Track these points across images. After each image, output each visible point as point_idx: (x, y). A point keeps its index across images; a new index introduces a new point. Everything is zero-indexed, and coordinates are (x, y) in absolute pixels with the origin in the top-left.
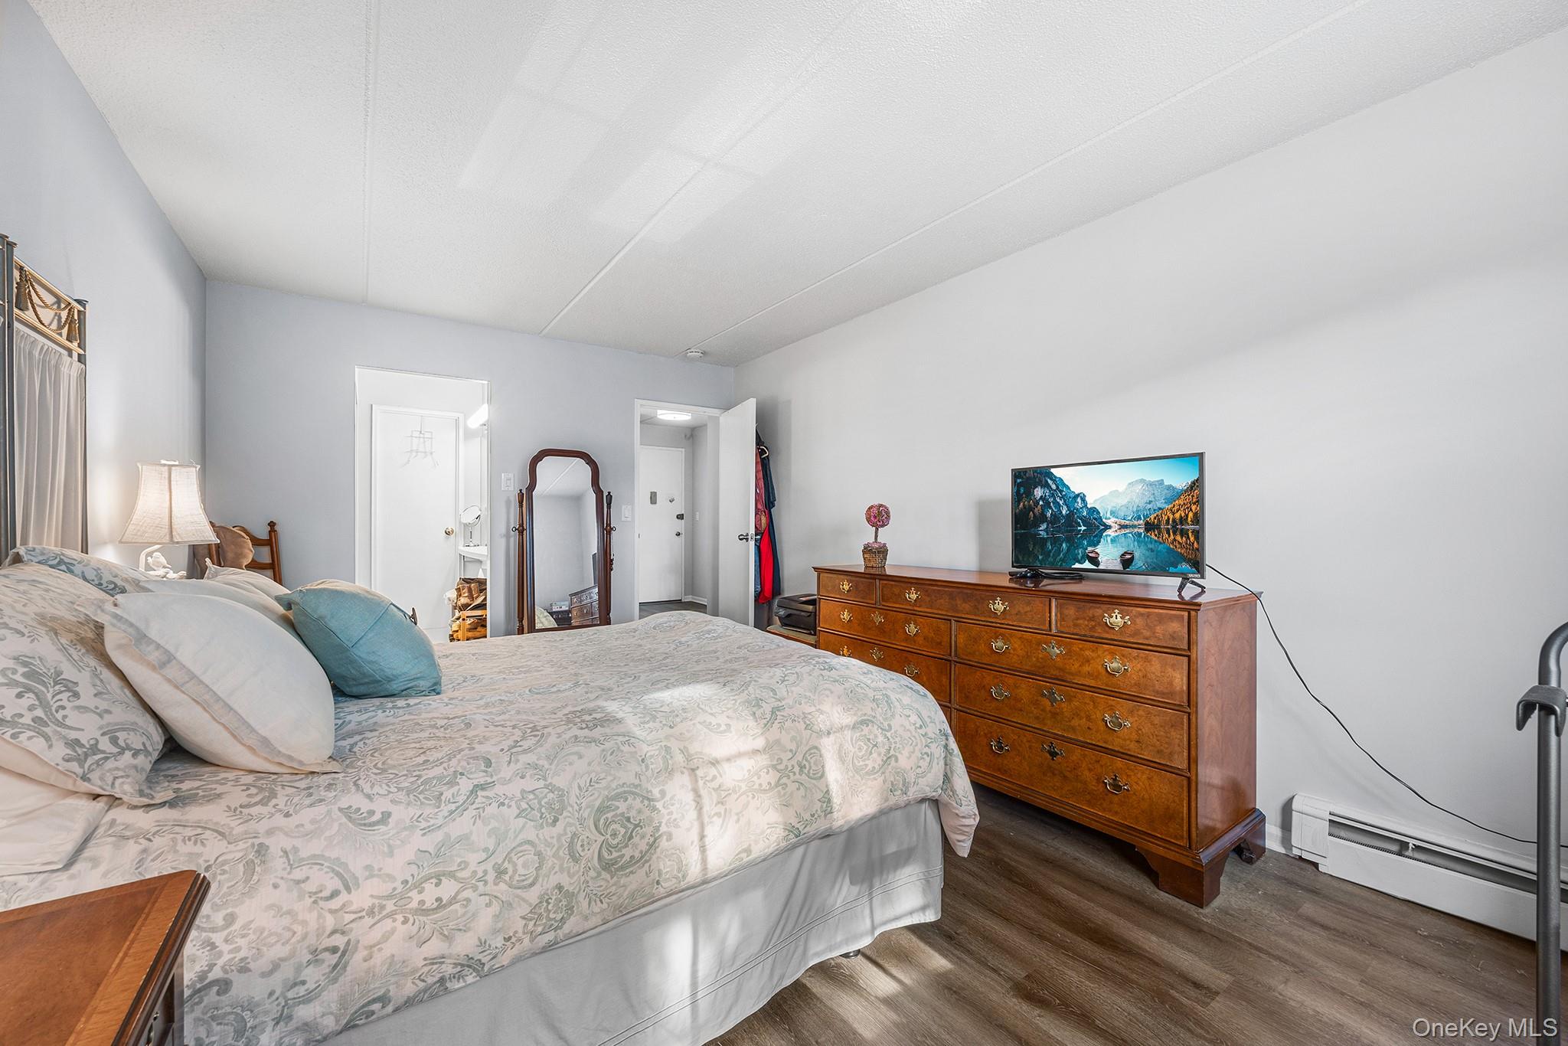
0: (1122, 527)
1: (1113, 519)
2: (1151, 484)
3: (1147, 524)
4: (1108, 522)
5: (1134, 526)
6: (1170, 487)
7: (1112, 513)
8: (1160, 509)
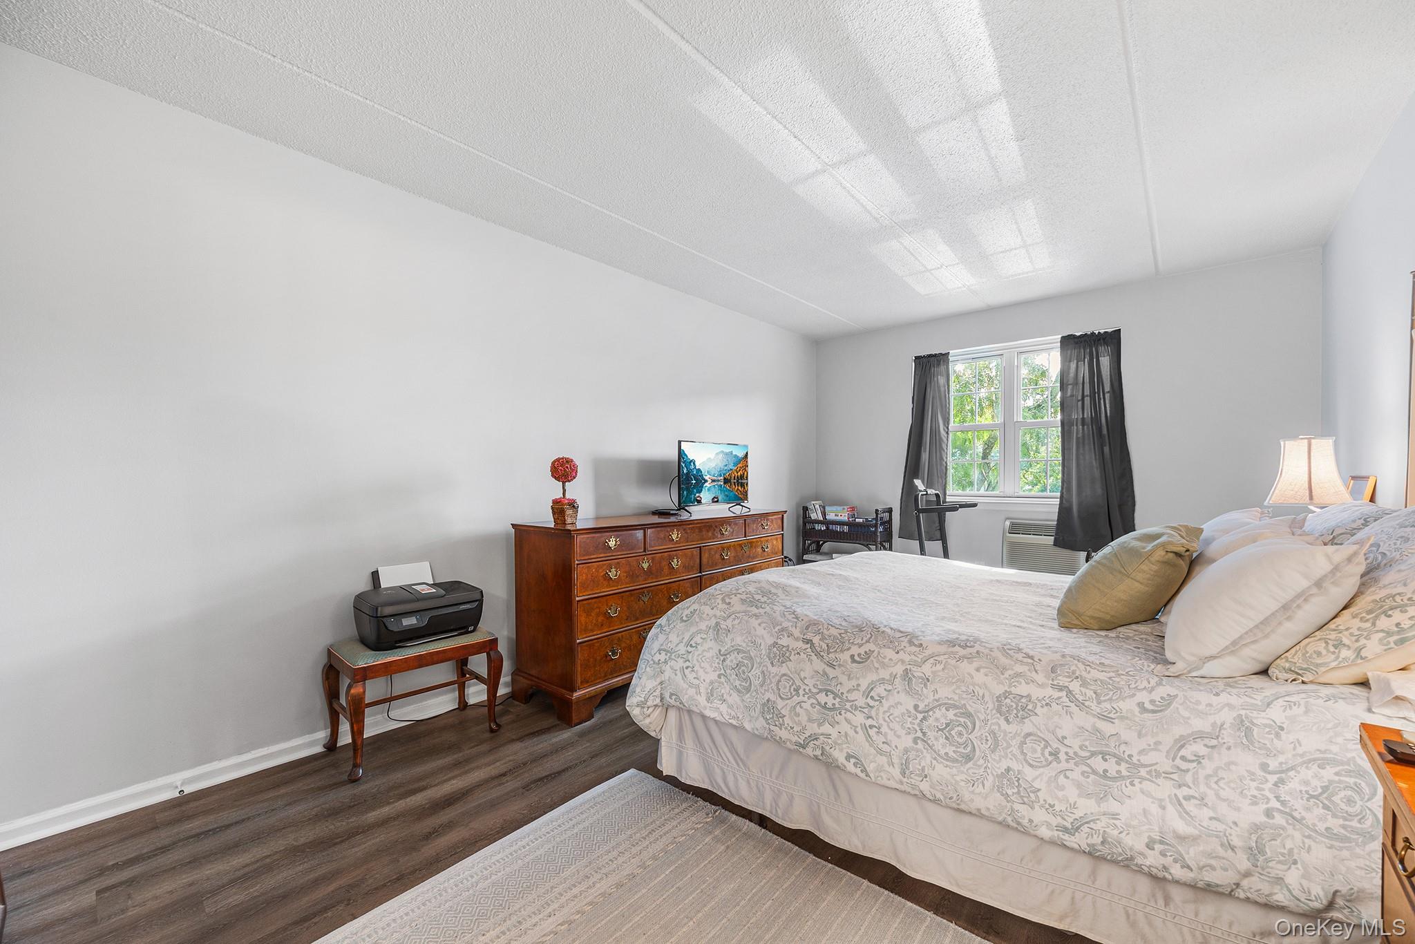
0: (713, 481)
1: (709, 476)
2: (727, 454)
3: (725, 479)
4: (706, 478)
5: (718, 481)
6: (736, 455)
7: (708, 472)
8: (731, 469)
